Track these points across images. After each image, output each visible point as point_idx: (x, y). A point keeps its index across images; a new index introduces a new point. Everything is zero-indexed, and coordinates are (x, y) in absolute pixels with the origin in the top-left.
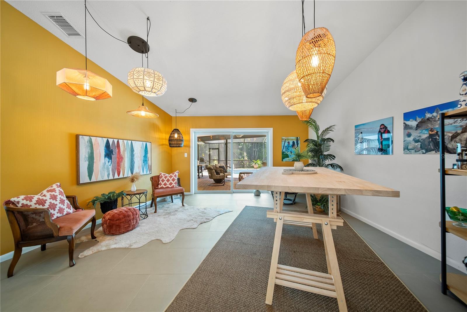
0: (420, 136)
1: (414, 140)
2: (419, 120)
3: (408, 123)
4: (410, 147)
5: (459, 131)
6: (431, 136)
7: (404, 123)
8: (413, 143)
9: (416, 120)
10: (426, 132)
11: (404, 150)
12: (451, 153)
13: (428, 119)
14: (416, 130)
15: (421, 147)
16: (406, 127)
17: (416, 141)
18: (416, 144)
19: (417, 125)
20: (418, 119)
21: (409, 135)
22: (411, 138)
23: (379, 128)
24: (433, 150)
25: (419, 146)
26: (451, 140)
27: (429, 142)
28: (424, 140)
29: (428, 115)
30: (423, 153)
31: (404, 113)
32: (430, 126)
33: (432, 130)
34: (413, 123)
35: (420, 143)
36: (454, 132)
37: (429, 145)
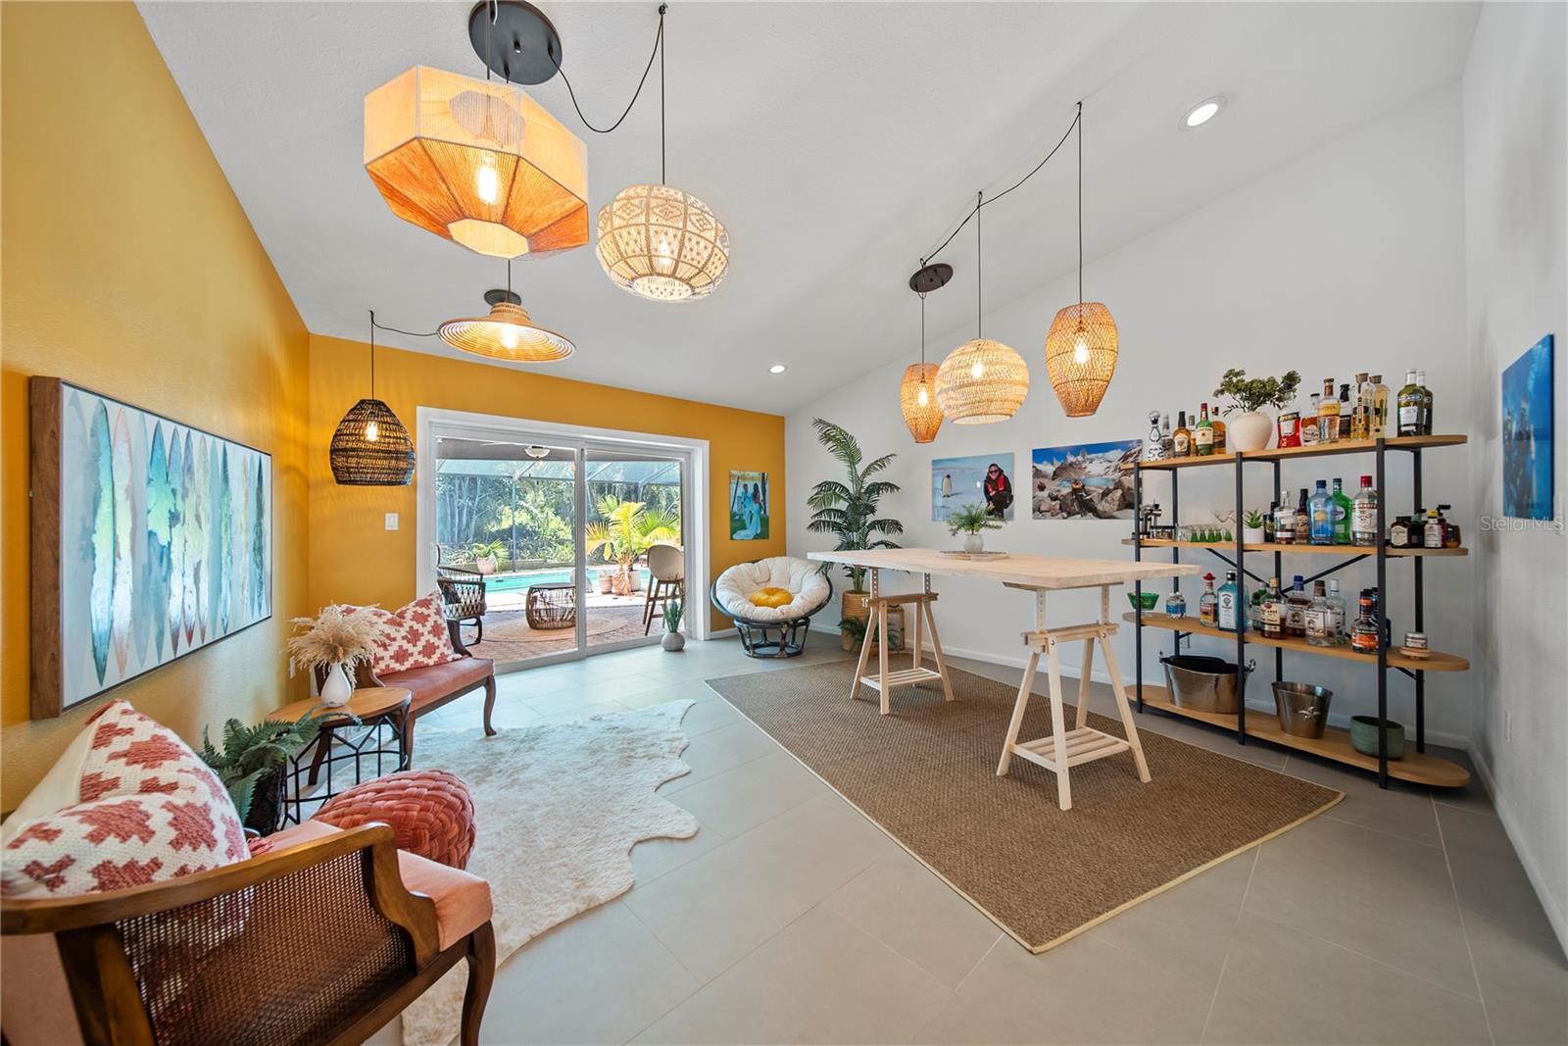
0: (1059, 491)
1: (1049, 496)
2: (1057, 464)
3: (1039, 466)
4: (1043, 508)
5: (1111, 487)
6: (1075, 491)
7: (1034, 467)
8: (1048, 500)
9: (1052, 464)
10: (1068, 484)
11: (1034, 511)
12: (1101, 518)
13: (1071, 465)
14: (1053, 479)
15: (1060, 508)
16: (1037, 474)
17: (1054, 499)
18: (1054, 503)
19: (1055, 472)
20: (1055, 462)
21: (1042, 488)
22: (1045, 493)
23: (987, 471)
24: (1078, 513)
25: (1058, 506)
26: (1102, 499)
27: (1072, 501)
28: (1064, 496)
29: (1071, 459)
30: (1064, 518)
31: (1034, 451)
32: (1074, 476)
33: (1076, 482)
34: (1048, 469)
35: (1058, 502)
36: (1105, 487)
37: (1073, 505)
